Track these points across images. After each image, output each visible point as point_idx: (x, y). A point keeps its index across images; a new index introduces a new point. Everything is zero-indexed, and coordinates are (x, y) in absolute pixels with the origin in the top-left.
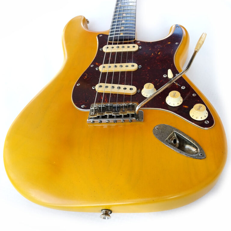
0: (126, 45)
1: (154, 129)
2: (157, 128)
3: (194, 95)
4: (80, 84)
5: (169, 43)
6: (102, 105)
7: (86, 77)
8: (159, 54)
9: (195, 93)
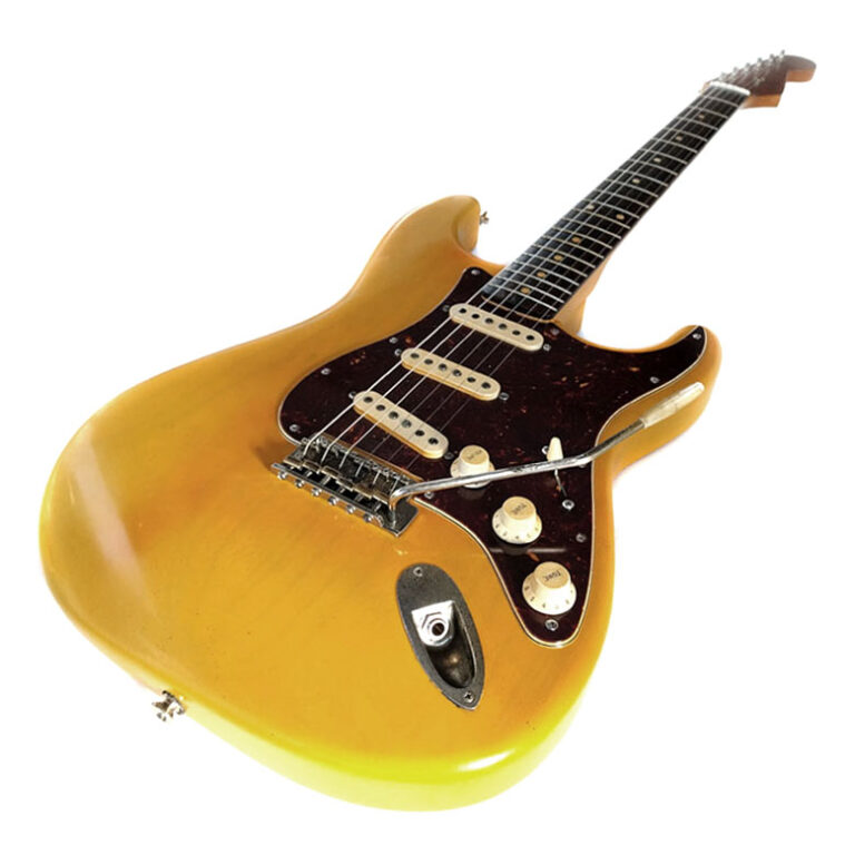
0: (512, 325)
1: (408, 570)
2: (419, 572)
3: (580, 538)
4: (331, 374)
5: (635, 369)
6: (333, 444)
7: (357, 361)
8: (582, 385)
9: (588, 533)
